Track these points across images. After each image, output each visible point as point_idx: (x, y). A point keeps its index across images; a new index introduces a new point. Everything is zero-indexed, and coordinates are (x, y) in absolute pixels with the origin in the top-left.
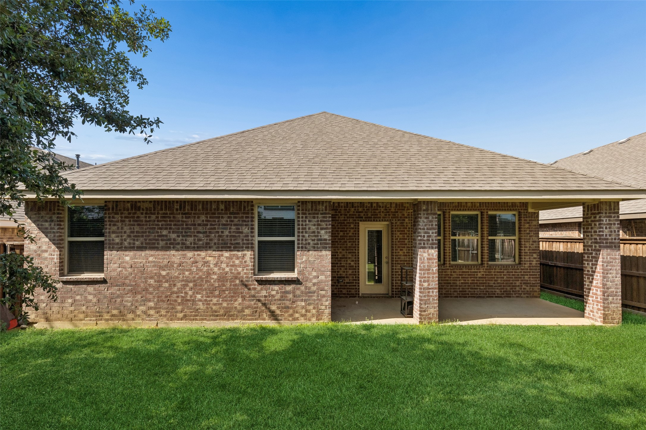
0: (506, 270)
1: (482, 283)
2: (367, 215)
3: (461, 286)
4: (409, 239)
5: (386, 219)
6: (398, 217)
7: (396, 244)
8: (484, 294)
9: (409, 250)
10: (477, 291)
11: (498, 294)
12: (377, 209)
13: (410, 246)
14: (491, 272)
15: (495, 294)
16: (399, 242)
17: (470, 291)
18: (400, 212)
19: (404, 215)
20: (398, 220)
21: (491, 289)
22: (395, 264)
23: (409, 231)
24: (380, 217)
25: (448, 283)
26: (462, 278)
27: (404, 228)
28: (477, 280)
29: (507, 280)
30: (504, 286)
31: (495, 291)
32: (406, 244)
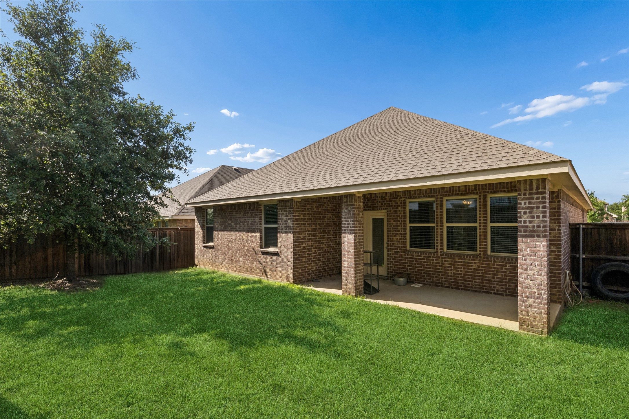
0: (508, 263)
1: (477, 276)
2: (368, 205)
3: (453, 276)
4: (401, 226)
5: (383, 208)
6: (392, 206)
7: (390, 231)
8: (480, 288)
9: (402, 236)
10: (472, 284)
11: (497, 290)
12: (375, 200)
13: (403, 233)
14: (489, 264)
15: (494, 290)
16: (393, 229)
17: (463, 283)
18: (394, 201)
19: (397, 203)
20: (393, 208)
21: (489, 283)
22: (390, 249)
23: (401, 219)
24: (377, 207)
25: (439, 272)
26: (454, 268)
27: (397, 216)
28: (472, 272)
29: (510, 276)
30: (506, 282)
31: (494, 287)
32: (399, 231)
